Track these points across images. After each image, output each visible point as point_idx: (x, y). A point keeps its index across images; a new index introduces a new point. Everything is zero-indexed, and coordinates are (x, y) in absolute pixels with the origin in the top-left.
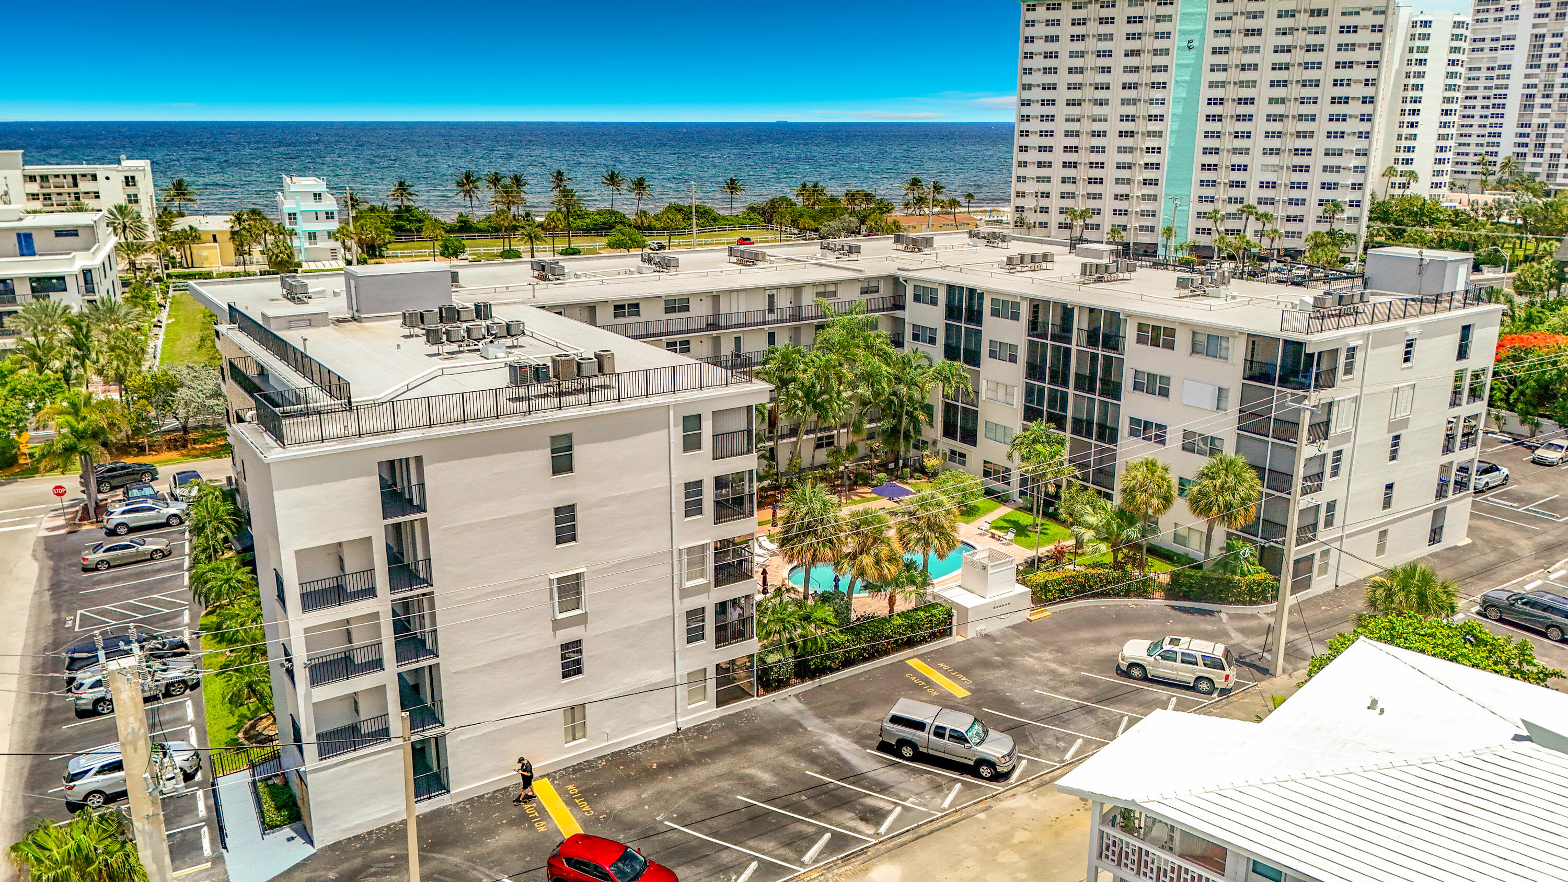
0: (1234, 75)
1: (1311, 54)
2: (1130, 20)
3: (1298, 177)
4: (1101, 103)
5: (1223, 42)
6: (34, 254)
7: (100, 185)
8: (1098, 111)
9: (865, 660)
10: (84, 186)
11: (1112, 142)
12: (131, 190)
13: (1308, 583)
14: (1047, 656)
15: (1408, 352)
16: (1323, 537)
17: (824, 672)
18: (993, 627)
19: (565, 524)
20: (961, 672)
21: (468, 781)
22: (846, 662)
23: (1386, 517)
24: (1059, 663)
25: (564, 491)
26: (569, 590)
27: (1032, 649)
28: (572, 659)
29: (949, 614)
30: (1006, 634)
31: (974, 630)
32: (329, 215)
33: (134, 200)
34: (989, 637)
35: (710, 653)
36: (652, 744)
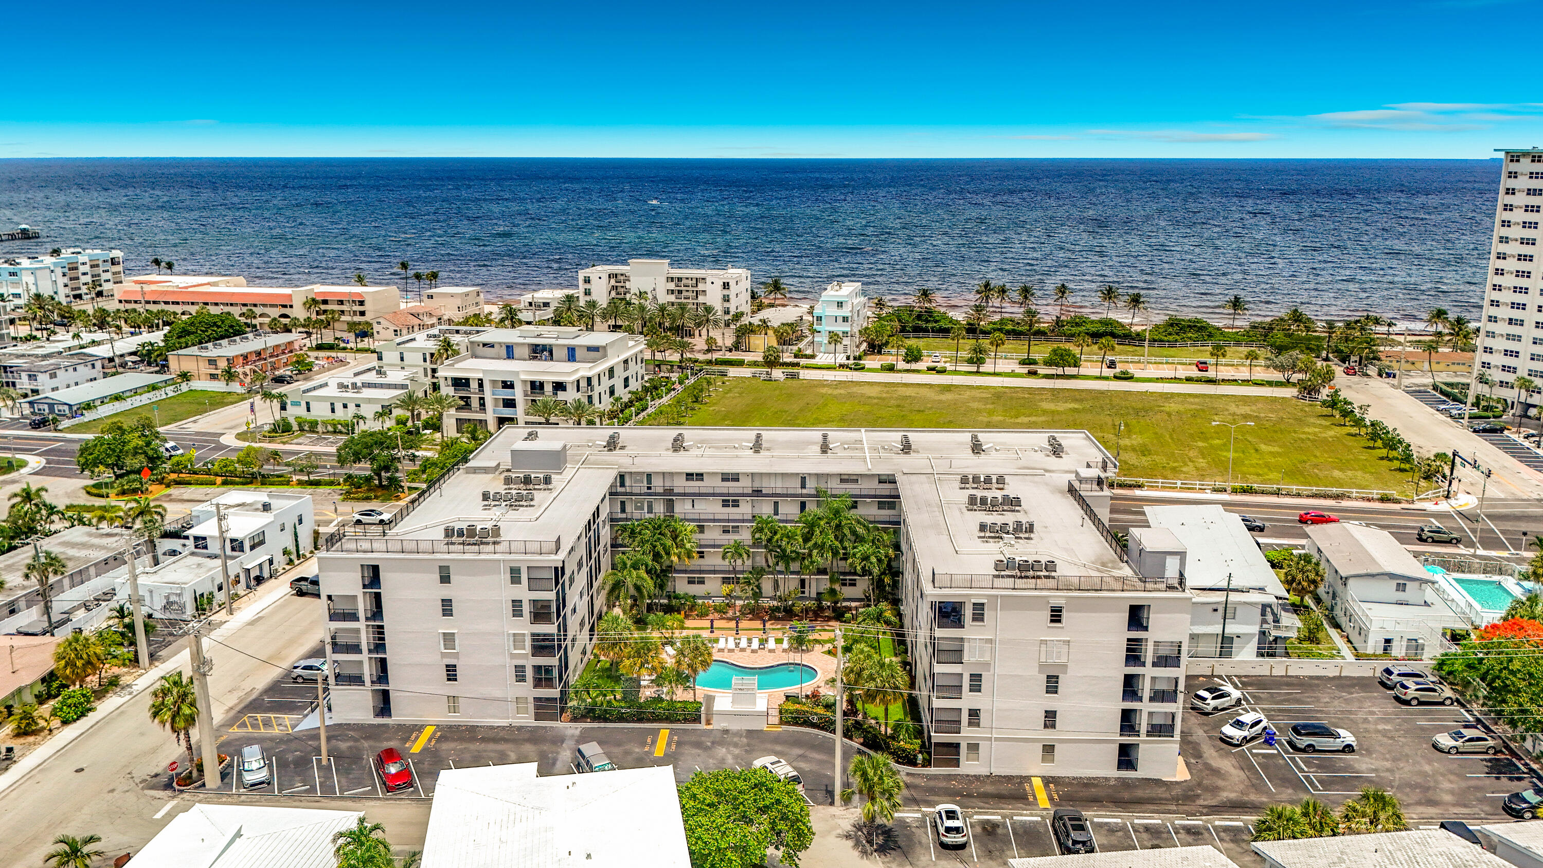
6: (574, 361)
7: (707, 286)
9: (633, 721)
10: (701, 287)
12: (726, 292)
13: (957, 763)
14: (737, 751)
15: (1056, 616)
16: (967, 733)
17: (606, 720)
18: (735, 726)
19: (447, 607)
20: (679, 744)
21: (400, 715)
22: (621, 719)
23: (1049, 735)
24: (736, 757)
25: (446, 591)
26: (449, 639)
27: (736, 745)
28: (451, 673)
29: (698, 710)
30: (738, 734)
31: (718, 724)
32: (845, 319)
33: (726, 299)
34: (726, 731)
35: (528, 690)
36: (492, 727)
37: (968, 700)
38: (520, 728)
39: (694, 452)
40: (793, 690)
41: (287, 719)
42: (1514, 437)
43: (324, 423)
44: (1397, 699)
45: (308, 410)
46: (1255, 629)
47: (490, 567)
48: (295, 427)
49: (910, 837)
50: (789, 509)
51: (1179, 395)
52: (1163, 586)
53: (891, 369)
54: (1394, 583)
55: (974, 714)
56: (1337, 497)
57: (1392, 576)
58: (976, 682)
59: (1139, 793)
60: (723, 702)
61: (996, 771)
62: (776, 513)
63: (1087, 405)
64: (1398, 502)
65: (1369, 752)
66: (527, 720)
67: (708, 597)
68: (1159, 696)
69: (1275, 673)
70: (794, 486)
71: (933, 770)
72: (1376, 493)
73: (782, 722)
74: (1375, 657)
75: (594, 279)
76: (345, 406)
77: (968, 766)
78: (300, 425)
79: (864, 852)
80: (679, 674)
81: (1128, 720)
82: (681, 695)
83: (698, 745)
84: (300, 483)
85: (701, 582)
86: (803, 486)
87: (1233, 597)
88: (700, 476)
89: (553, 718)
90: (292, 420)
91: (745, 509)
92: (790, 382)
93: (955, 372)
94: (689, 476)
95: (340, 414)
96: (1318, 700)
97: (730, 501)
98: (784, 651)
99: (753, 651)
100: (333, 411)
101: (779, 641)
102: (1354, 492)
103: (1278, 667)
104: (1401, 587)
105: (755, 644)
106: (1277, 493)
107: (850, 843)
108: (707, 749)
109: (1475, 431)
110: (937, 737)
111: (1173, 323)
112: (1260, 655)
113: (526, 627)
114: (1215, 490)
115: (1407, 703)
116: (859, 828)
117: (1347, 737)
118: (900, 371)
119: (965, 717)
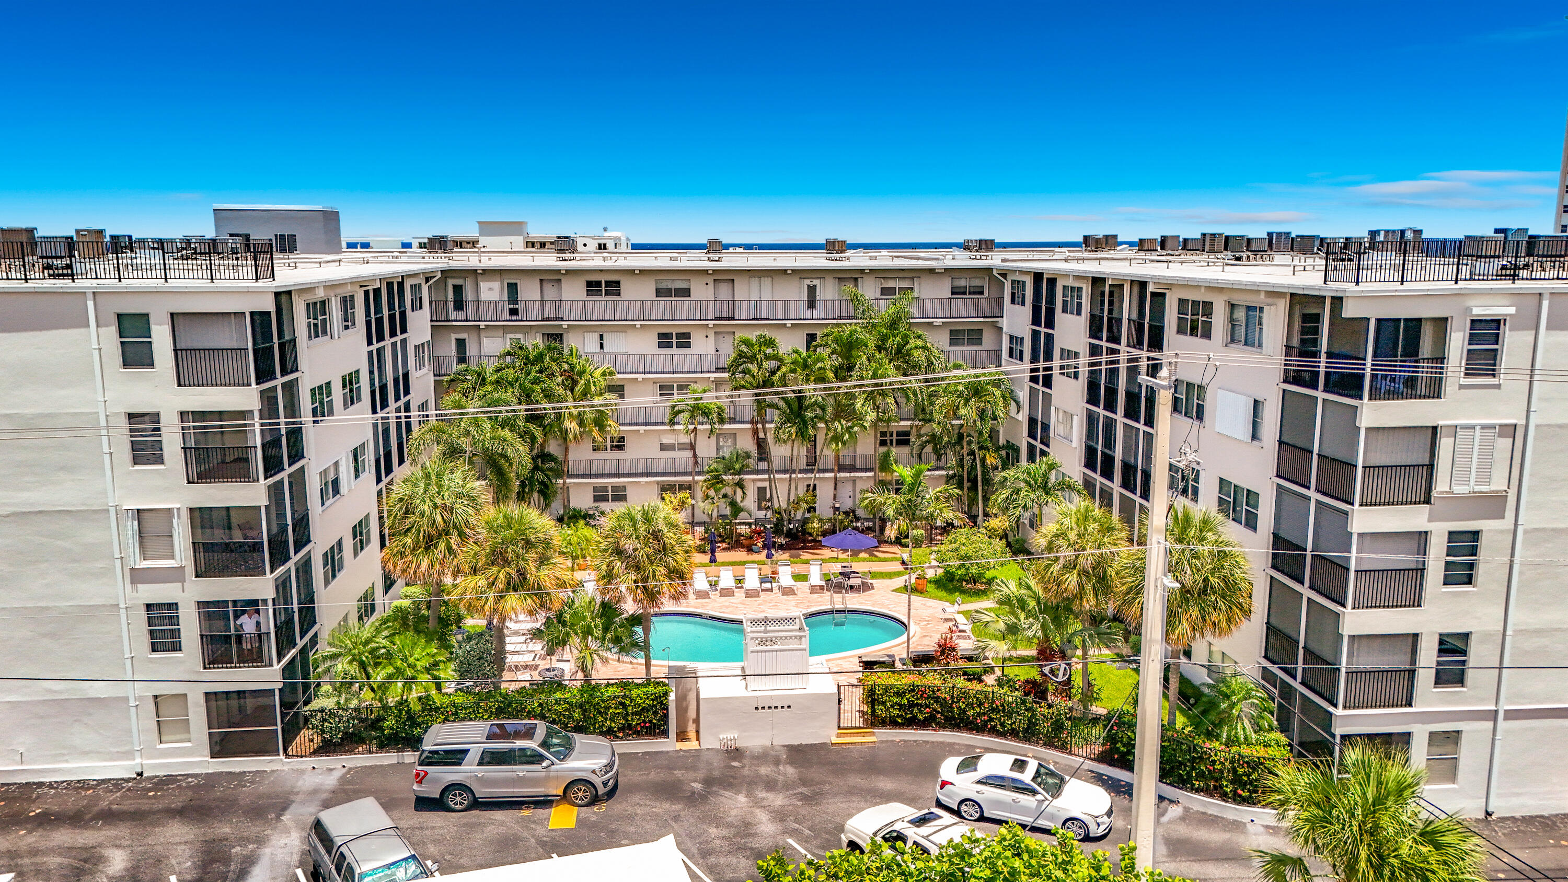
14: (778, 800)
16: (1431, 704)
18: (754, 740)
24: (780, 816)
27: (771, 785)
29: (660, 701)
30: (763, 757)
31: (713, 736)
34: (735, 753)
35: (188, 675)
36: (83, 785)
37: (1439, 610)
38: (171, 781)
40: (874, 651)
55: (1453, 648)
58: (1464, 556)
61: (1501, 807)
66: (188, 757)
70: (791, 300)
73: (874, 721)
77: (1431, 797)
80: (608, 610)
82: (613, 667)
83: (669, 791)
85: (620, 496)
86: (812, 305)
88: (614, 286)
89: (264, 748)
97: (672, 337)
98: (814, 590)
99: (750, 594)
101: (801, 578)
105: (752, 579)
108: (693, 799)
110: (1350, 719)
113: (173, 493)
119: (1428, 656)
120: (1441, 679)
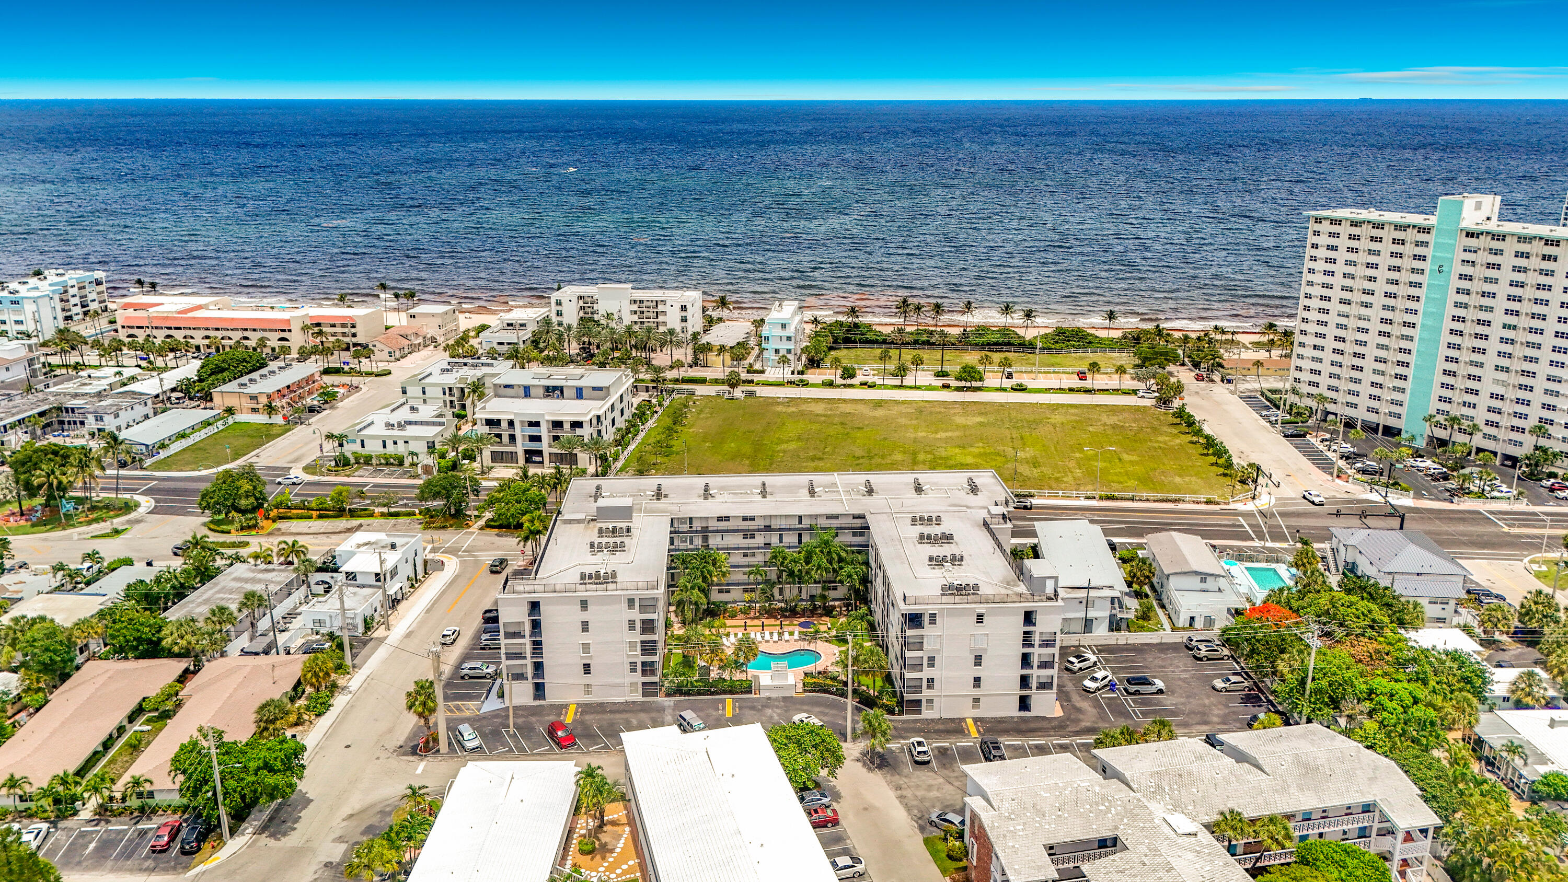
0: (1474, 300)
1: (1541, 291)
2: (1395, 241)
3: (1522, 394)
4: (1367, 305)
5: (1468, 270)
6: (583, 400)
7: (667, 308)
8: (1364, 311)
9: (708, 695)
10: (661, 308)
11: (1373, 339)
12: (684, 314)
13: (920, 712)
14: (779, 711)
15: (980, 619)
16: (926, 693)
17: (689, 695)
18: (774, 695)
19: (585, 626)
20: (740, 708)
21: (552, 697)
22: (699, 693)
23: (977, 692)
24: (779, 715)
25: (585, 616)
26: (586, 647)
27: (777, 707)
28: (587, 669)
29: (750, 685)
30: (776, 699)
31: (764, 694)
32: (789, 339)
33: (684, 320)
34: (769, 698)
35: (638, 678)
36: (614, 704)
37: (926, 673)
38: (633, 703)
39: (719, 499)
40: (809, 668)
41: (472, 704)
42: (1313, 440)
43: (378, 457)
44: (1195, 657)
45: (363, 446)
46: (1107, 614)
47: (615, 599)
48: (353, 461)
49: (896, 759)
50: (791, 539)
51: (1063, 405)
52: (1044, 598)
53: (830, 384)
54: (1199, 578)
55: (931, 681)
56: (1175, 501)
57: (1197, 573)
58: (932, 661)
59: (1032, 725)
60: (765, 679)
61: (945, 716)
62: (781, 541)
63: (992, 418)
64: (1218, 503)
65: (1173, 693)
66: (638, 697)
67: (735, 602)
68: (1044, 665)
69: (1120, 642)
70: (794, 523)
71: (905, 717)
72: (1202, 498)
74: (1184, 629)
75: (565, 302)
76: (395, 443)
77: (927, 714)
78: (356, 459)
79: (869, 769)
80: (736, 662)
81: (1025, 682)
82: (738, 676)
83: (753, 708)
84: (382, 515)
85: (728, 591)
86: (800, 522)
87: (1093, 593)
88: (727, 519)
89: (654, 695)
90: (349, 455)
91: (759, 540)
92: (750, 400)
93: (884, 386)
94: (720, 519)
95: (391, 448)
96: (1145, 659)
97: (748, 534)
98: (797, 640)
99: (776, 642)
100: (385, 447)
101: (791, 633)
102: (1188, 497)
103: (1123, 638)
104: (1204, 580)
105: (776, 637)
106: (1132, 499)
107: (860, 764)
108: (759, 710)
109: (1285, 436)
110: (907, 697)
111: (1060, 332)
112: (1111, 630)
113: (638, 637)
114: (1087, 498)
115: (1200, 659)
116: (864, 754)
117: (1159, 684)
118: (838, 386)
119: (925, 683)
120: (929, 687)
